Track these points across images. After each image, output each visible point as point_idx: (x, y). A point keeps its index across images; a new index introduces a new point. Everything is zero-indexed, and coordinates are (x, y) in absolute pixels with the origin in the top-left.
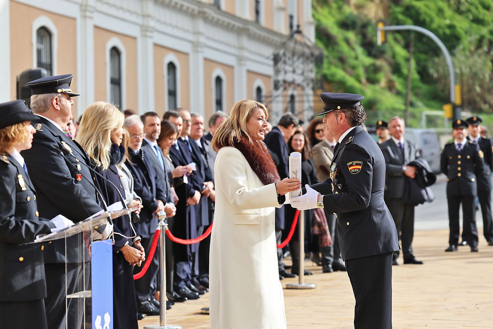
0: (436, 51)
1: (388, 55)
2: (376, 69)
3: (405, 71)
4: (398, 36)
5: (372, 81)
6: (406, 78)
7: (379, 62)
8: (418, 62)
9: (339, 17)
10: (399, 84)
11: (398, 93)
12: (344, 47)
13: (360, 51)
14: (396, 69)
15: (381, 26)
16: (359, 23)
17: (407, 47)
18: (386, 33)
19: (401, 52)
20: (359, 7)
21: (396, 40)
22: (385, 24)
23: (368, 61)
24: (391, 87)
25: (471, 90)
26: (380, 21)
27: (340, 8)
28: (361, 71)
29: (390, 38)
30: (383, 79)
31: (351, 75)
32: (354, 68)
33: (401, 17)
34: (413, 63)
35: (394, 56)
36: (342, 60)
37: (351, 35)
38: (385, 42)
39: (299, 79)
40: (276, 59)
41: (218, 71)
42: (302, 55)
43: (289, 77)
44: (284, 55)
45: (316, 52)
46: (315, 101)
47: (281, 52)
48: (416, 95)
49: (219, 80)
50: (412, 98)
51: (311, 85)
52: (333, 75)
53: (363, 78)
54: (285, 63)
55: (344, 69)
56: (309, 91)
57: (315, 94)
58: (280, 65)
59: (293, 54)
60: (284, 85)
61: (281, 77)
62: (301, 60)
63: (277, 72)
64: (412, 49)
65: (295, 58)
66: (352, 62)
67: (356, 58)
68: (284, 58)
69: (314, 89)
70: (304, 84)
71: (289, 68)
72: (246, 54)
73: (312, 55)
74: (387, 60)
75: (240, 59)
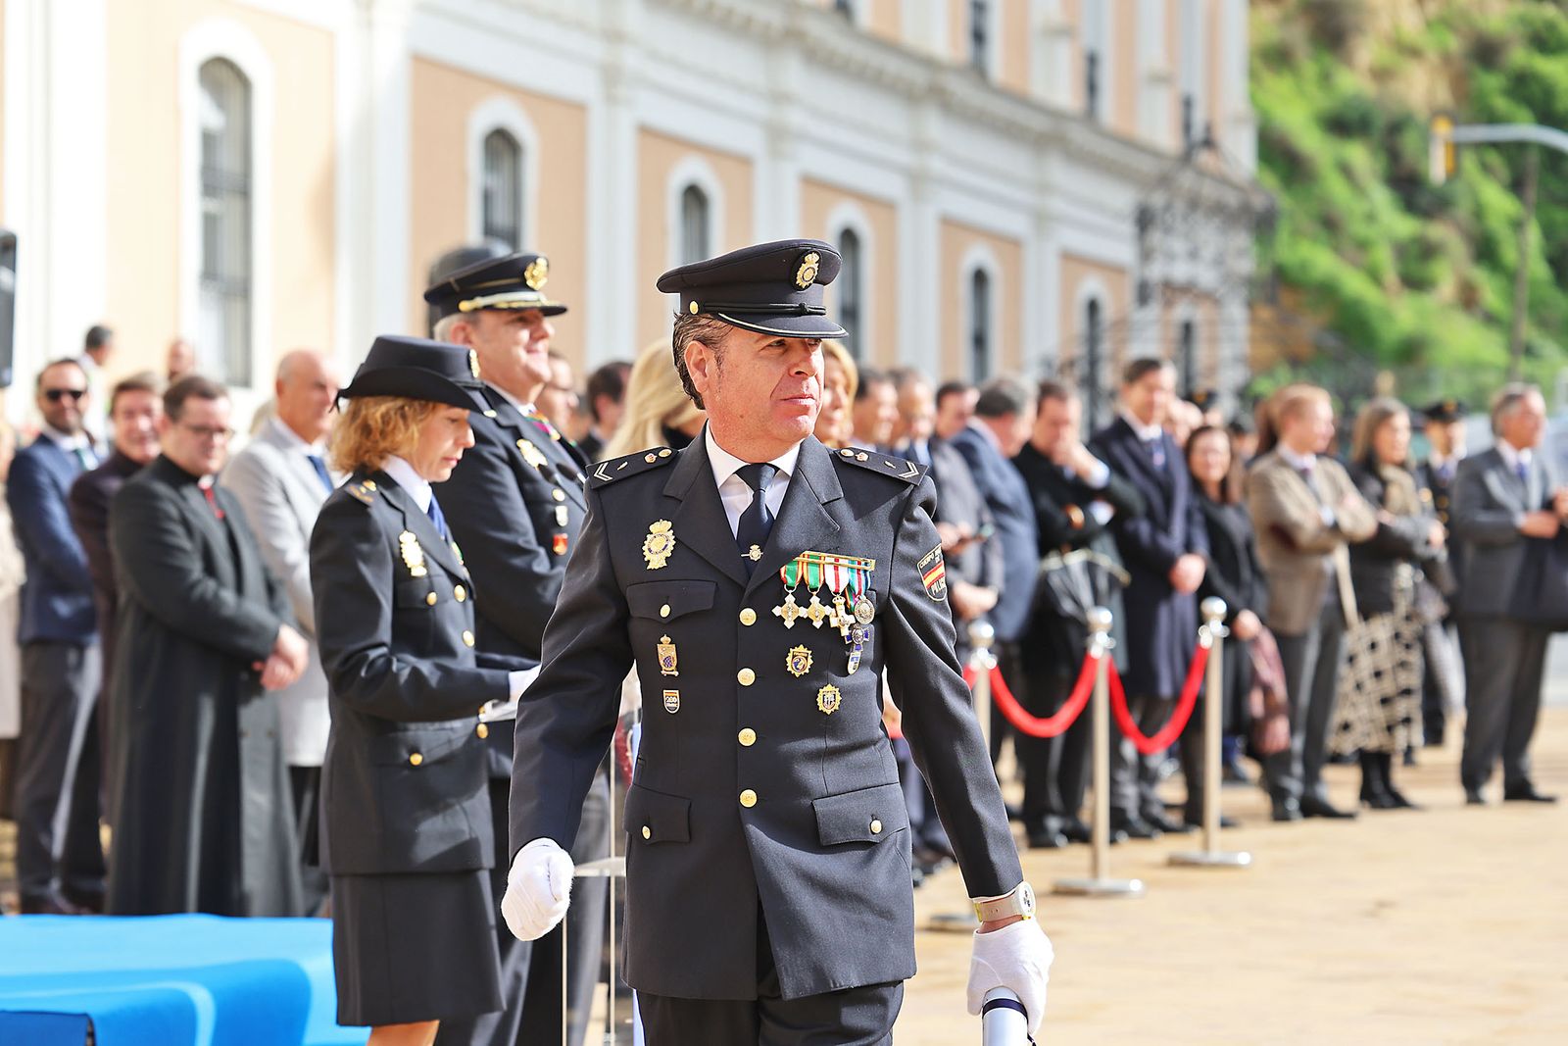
1: (1463, 210)
2: (1427, 251)
3: (1509, 255)
4: (1494, 159)
5: (1415, 283)
6: (1511, 277)
7: (1438, 231)
8: (1548, 231)
9: (1323, 102)
10: (1491, 293)
11: (1490, 319)
12: (1336, 188)
13: (1381, 198)
14: (1485, 251)
15: (1443, 130)
16: (1380, 121)
17: (1516, 186)
18: (1457, 148)
19: (1498, 202)
20: (1381, 74)
21: (1486, 169)
22: (1455, 120)
23: (1405, 226)
24: (1468, 299)
26: (1437, 113)
27: (1325, 79)
28: (1384, 257)
29: (1469, 162)
30: (1446, 277)
31: (1357, 265)
32: (1363, 246)
33: (1501, 104)
34: (1533, 236)
35: (1479, 212)
36: (1330, 225)
37: (1359, 155)
38: (1455, 172)
39: (1206, 277)
40: (1144, 220)
41: (979, 254)
42: (1218, 210)
43: (1180, 271)
44: (1168, 207)
45: (1258, 202)
46: (1253, 340)
47: (1158, 200)
48: (1543, 323)
49: (980, 278)
50: (1529, 332)
51: (1244, 292)
52: (1304, 266)
53: (1390, 274)
54: (1168, 230)
55: (1337, 249)
56: (1236, 311)
57: (1253, 321)
58: (1156, 237)
59: (1194, 204)
60: (1164, 294)
61: (1156, 271)
62: (1217, 221)
63: (1146, 255)
64: (1532, 193)
65: (1199, 216)
66: (1358, 228)
67: (1371, 218)
68: (1168, 217)
69: (1250, 305)
70: (1222, 291)
71: (1178, 245)
72: (1057, 205)
73: (1245, 209)
74: (1458, 226)
75: (1042, 220)
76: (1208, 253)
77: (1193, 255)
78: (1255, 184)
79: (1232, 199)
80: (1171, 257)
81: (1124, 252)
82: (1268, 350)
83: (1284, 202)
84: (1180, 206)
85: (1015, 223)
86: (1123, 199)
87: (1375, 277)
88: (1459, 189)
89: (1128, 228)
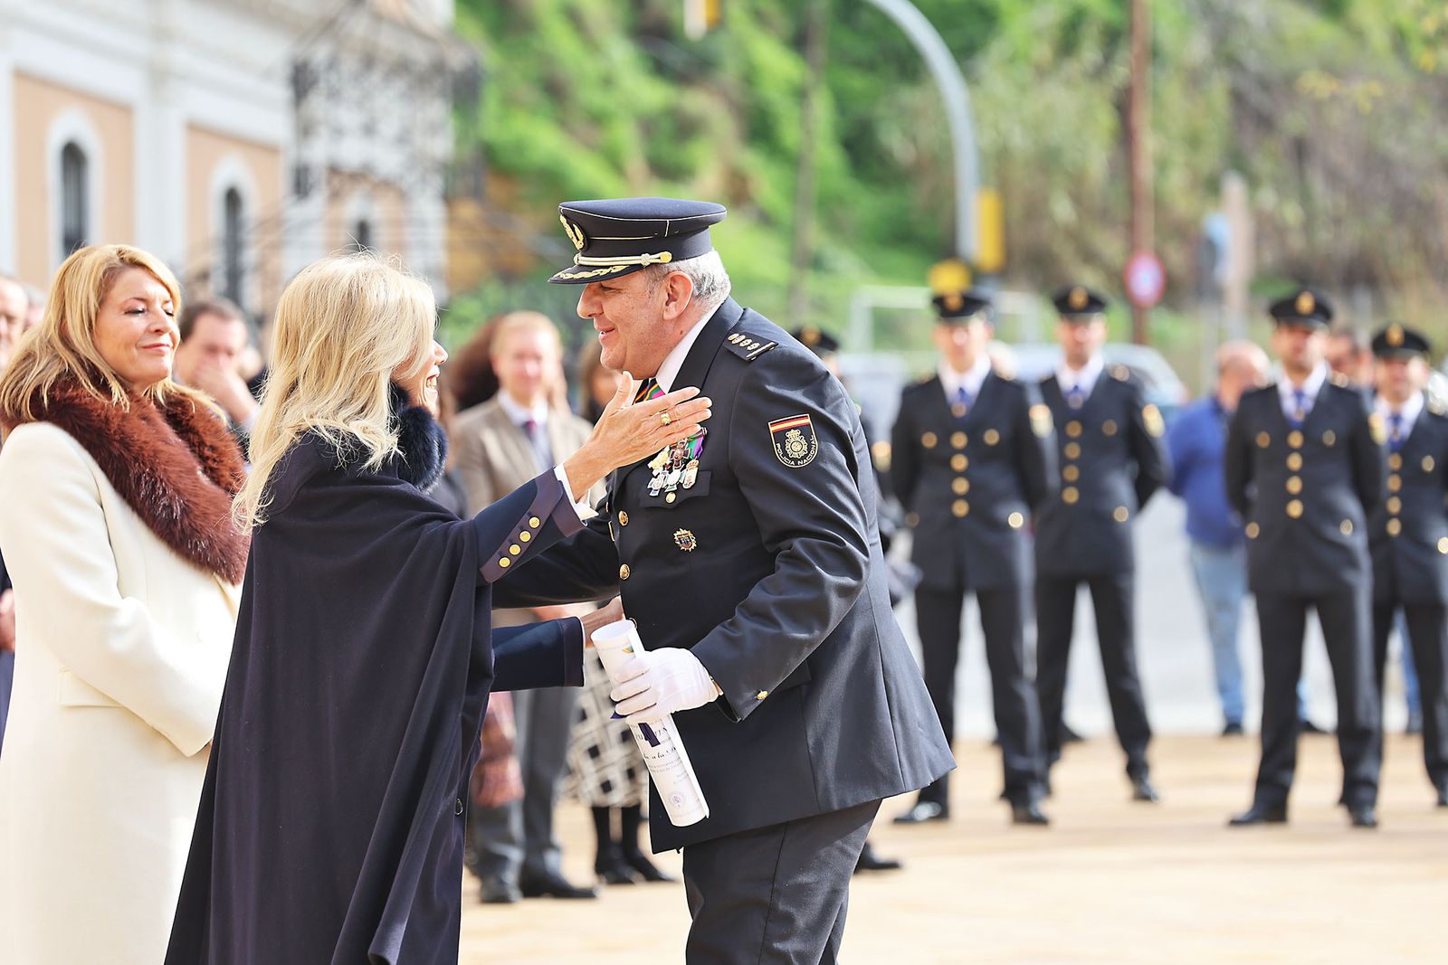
0: (908, 64)
1: (729, 73)
2: (685, 128)
3: (790, 134)
5: (670, 171)
6: (793, 161)
7: (697, 102)
8: (842, 102)
10: (767, 182)
11: (766, 220)
12: (561, 41)
13: (621, 54)
14: (759, 128)
17: (799, 42)
19: (776, 62)
23: (652, 94)
24: (739, 193)
25: (1035, 210)
28: (625, 136)
29: (737, 11)
30: (708, 163)
31: (591, 146)
32: (598, 120)
34: (822, 109)
35: (750, 77)
36: (554, 91)
38: (719, 21)
39: (388, 160)
40: (301, 81)
41: (70, 124)
42: (402, 67)
43: (352, 152)
44: (332, 64)
45: (457, 59)
46: (451, 247)
47: (320, 54)
48: (834, 226)
49: (73, 156)
50: (816, 237)
51: (436, 183)
52: (520, 147)
53: (635, 160)
54: (334, 95)
55: (563, 124)
56: (428, 207)
57: (452, 221)
58: (317, 104)
59: (369, 62)
60: (329, 182)
61: (319, 152)
62: (400, 85)
63: (305, 130)
64: (820, 51)
65: (376, 77)
66: (591, 96)
67: (608, 82)
68: (333, 78)
69: (448, 198)
70: (410, 179)
71: (349, 117)
72: (180, 57)
73: (439, 68)
74: (724, 95)
75: (159, 77)
76: (389, 127)
77: (369, 130)
78: (453, 35)
79: (421, 54)
80: (338, 132)
81: (274, 122)
82: (472, 262)
83: (489, 57)
84: (349, 64)
85: (122, 82)
86: (274, 52)
87: (615, 163)
88: (723, 46)
89: (280, 92)
